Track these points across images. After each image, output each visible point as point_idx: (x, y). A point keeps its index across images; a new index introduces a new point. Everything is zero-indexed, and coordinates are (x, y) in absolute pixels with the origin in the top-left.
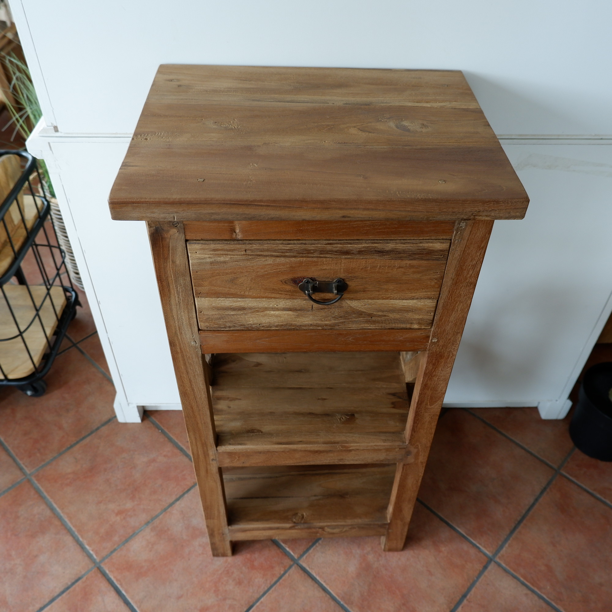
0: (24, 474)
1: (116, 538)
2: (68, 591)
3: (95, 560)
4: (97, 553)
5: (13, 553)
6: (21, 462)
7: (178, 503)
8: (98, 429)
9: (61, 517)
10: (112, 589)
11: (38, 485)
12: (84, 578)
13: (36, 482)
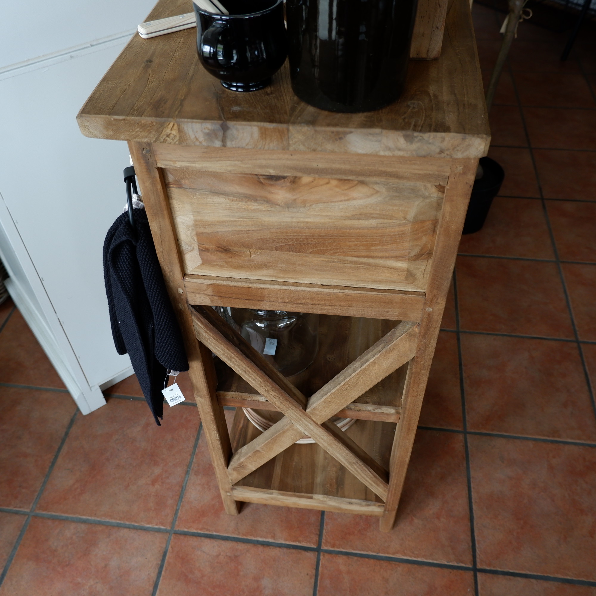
0: (25, 514)
1: (170, 502)
2: (164, 568)
3: (165, 530)
4: (162, 524)
5: (79, 580)
6: (11, 508)
7: (200, 441)
8: (67, 434)
9: (99, 521)
10: (203, 538)
11: (49, 513)
12: (170, 548)
13: (44, 513)
